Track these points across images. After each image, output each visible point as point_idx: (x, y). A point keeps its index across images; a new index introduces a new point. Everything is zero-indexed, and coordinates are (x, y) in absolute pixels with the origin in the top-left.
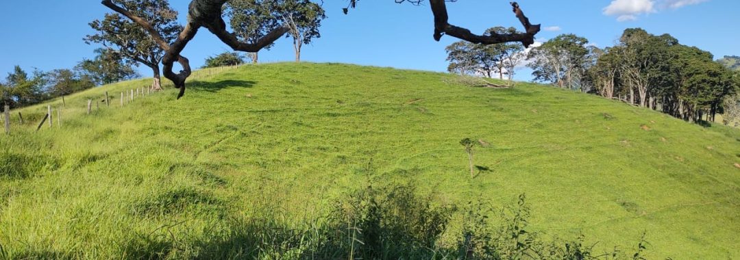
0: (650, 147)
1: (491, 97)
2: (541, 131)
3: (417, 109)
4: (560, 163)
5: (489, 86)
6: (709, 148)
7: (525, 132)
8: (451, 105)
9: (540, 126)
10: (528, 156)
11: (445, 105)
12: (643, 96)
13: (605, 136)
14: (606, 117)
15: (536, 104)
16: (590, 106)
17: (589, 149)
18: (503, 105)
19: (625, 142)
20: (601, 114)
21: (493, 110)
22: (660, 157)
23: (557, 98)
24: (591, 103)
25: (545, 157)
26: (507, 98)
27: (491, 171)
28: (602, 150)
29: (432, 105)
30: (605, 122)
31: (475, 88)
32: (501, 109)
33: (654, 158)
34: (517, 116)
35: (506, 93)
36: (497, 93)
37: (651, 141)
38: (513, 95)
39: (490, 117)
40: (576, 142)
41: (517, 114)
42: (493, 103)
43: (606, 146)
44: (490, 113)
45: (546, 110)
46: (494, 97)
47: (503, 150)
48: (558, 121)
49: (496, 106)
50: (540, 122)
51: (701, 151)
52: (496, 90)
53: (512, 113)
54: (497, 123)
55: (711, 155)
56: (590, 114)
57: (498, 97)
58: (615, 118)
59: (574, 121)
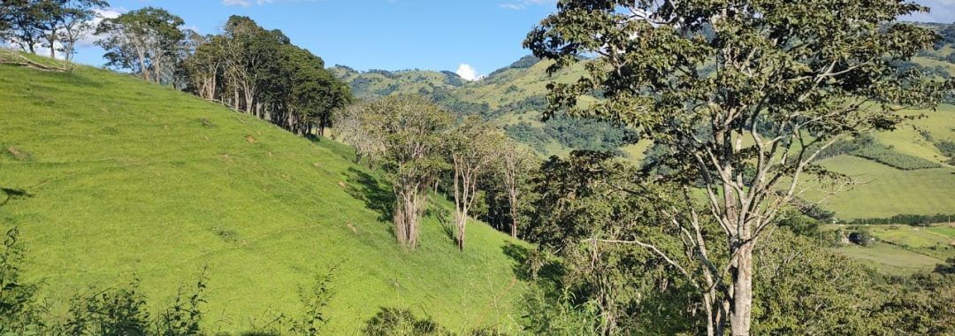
0: (254, 163)
1: (35, 83)
2: (113, 137)
4: (140, 183)
5: (30, 66)
6: (317, 165)
7: (88, 139)
9: (112, 131)
10: (91, 174)
12: (249, 101)
13: (202, 148)
14: (205, 123)
15: (107, 100)
16: (184, 107)
17: (180, 164)
18: (56, 97)
19: (226, 156)
20: (198, 120)
21: (36, 104)
22: (265, 175)
23: (140, 94)
24: (185, 105)
25: (118, 175)
26: (62, 88)
27: (30, 196)
28: (196, 166)
30: (203, 130)
31: (5, 67)
32: (51, 103)
33: (258, 177)
34: (77, 115)
35: (59, 80)
36: (46, 78)
37: (257, 156)
38: (72, 83)
39: (31, 114)
40: (164, 155)
41: (77, 112)
42: (37, 93)
43: (203, 161)
44: (31, 107)
45: (122, 109)
46: (38, 83)
47: (50, 165)
48: (141, 125)
49: (42, 99)
50: (113, 125)
51: (308, 169)
52: (43, 73)
53: (69, 110)
54: (43, 123)
55: (317, 173)
56: (182, 119)
57: (43, 84)
58: (216, 126)
59: (162, 126)
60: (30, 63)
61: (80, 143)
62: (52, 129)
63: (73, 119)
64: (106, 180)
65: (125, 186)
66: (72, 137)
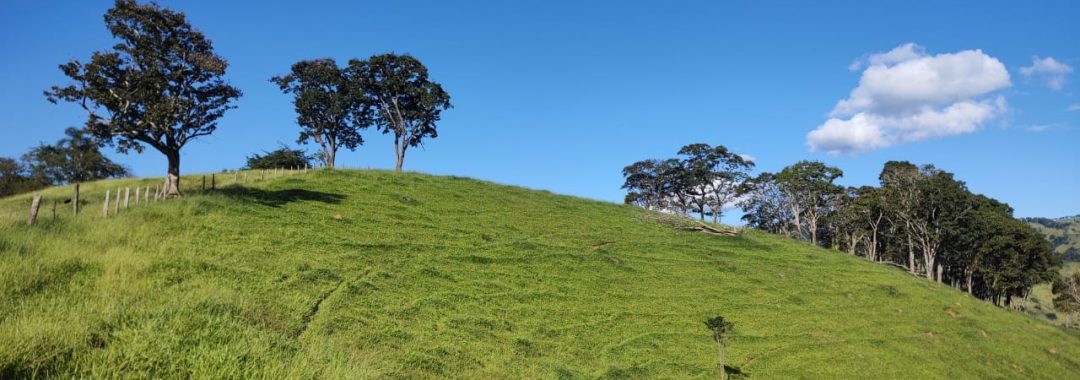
0: (969, 346)
1: (714, 248)
2: (799, 308)
3: (608, 260)
4: (844, 366)
5: (705, 231)
6: (1053, 351)
7: (777, 309)
8: (658, 256)
9: (798, 301)
10: (793, 351)
11: (648, 255)
12: (930, 263)
13: (898, 323)
14: (892, 291)
15: (782, 264)
16: (861, 272)
17: (880, 343)
18: (737, 262)
19: (930, 334)
20: (883, 288)
21: (721, 270)
22: (988, 363)
23: (810, 257)
24: (861, 268)
25: (818, 354)
26: (737, 252)
27: (746, 375)
28: (903, 347)
29: (629, 254)
30: (891, 300)
31: (685, 233)
32: (733, 269)
33: (980, 366)
34: (759, 282)
35: (733, 244)
36: (720, 243)
37: (967, 336)
38: (743, 247)
39: (719, 281)
40: (857, 330)
41: (759, 278)
42: (719, 258)
43: (905, 340)
44: (718, 274)
45: (800, 275)
46: (717, 248)
47: (753, 339)
48: (822, 293)
49: (724, 263)
50: (795, 293)
51: (1044, 358)
52: (717, 238)
53: (751, 277)
54: (732, 291)
55: (1058, 364)
56: (866, 286)
57: (722, 249)
58: (904, 295)
59: (845, 295)
60: (704, 227)
61: (770, 313)
62: (741, 299)
63: (757, 286)
64: (808, 359)
65: (830, 369)
66: (761, 306)
